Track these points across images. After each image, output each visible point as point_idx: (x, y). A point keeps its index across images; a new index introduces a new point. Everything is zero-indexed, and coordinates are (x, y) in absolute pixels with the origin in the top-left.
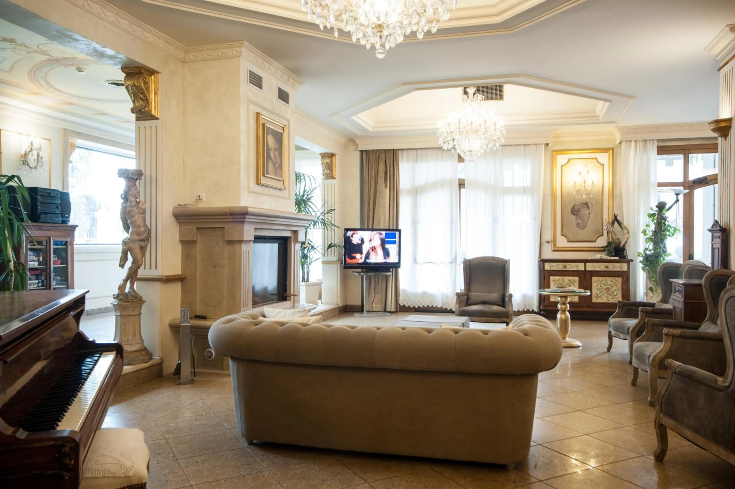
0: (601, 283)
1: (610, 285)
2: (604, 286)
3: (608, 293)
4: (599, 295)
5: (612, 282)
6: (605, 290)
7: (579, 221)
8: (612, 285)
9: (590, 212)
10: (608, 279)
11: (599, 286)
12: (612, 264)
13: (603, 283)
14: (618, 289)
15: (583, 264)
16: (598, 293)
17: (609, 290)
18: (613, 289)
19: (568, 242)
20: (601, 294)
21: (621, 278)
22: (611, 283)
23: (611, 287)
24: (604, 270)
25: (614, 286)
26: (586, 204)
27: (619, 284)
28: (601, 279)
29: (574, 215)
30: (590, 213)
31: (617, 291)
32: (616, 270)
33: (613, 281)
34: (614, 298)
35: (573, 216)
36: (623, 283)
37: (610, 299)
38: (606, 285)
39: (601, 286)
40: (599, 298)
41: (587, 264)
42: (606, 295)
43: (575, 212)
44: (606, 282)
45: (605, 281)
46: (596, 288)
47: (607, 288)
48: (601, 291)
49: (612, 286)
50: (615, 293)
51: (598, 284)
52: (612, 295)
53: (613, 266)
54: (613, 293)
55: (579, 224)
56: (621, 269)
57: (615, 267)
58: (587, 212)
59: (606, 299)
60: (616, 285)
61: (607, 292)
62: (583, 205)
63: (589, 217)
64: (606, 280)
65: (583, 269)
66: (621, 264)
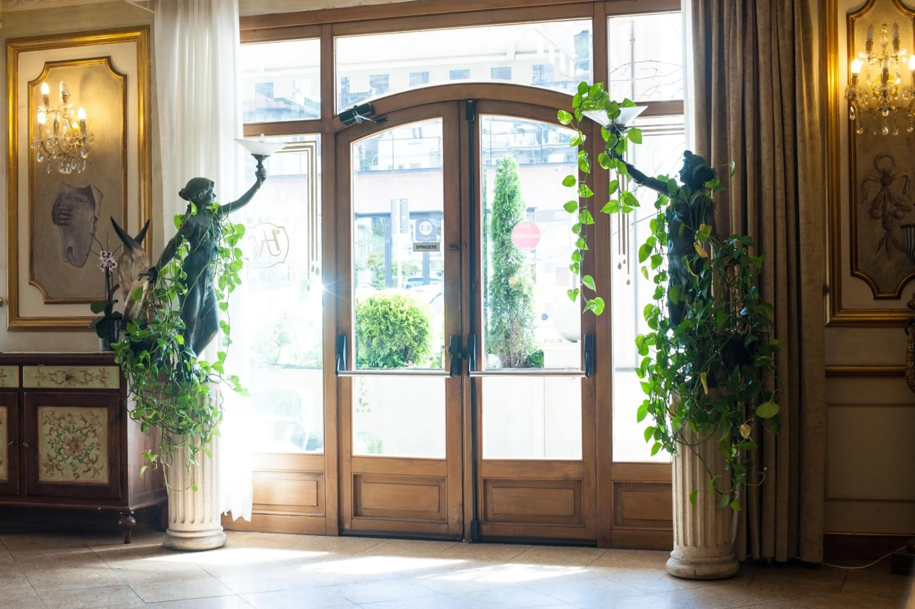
0: (59, 425)
1: (81, 430)
2: (67, 433)
3: (77, 454)
4: (54, 461)
5: (86, 422)
6: (68, 445)
7: (71, 243)
8: (85, 431)
9: (96, 215)
10: (77, 412)
11: (54, 434)
12: (83, 368)
13: (64, 423)
14: (98, 444)
15: (16, 369)
16: (53, 454)
17: (77, 446)
18: (88, 443)
19: (46, 303)
20: (59, 458)
21: (105, 411)
22: (82, 424)
23: (83, 438)
24: (62, 386)
25: (91, 434)
26: (87, 192)
27: (102, 430)
28: (59, 411)
29: (60, 224)
30: (96, 219)
31: (98, 449)
32: (90, 385)
33: (88, 418)
34: (89, 470)
35: (56, 227)
36: (110, 424)
37: (79, 471)
38: (71, 430)
39: (59, 435)
40: (56, 471)
41: (24, 368)
42: (70, 460)
43: (62, 216)
44: (70, 423)
45: (68, 419)
46: (47, 439)
47: (73, 440)
48: (60, 449)
49: (86, 435)
50: (92, 456)
51: (51, 429)
52: (86, 460)
53: (86, 373)
54: (87, 454)
55: (70, 249)
56: (102, 382)
57: (88, 377)
58: (89, 215)
59: (72, 473)
60: (94, 431)
61: (74, 452)
62: (80, 196)
63: (95, 229)
64: (69, 415)
65: (16, 385)
66: (102, 368)
